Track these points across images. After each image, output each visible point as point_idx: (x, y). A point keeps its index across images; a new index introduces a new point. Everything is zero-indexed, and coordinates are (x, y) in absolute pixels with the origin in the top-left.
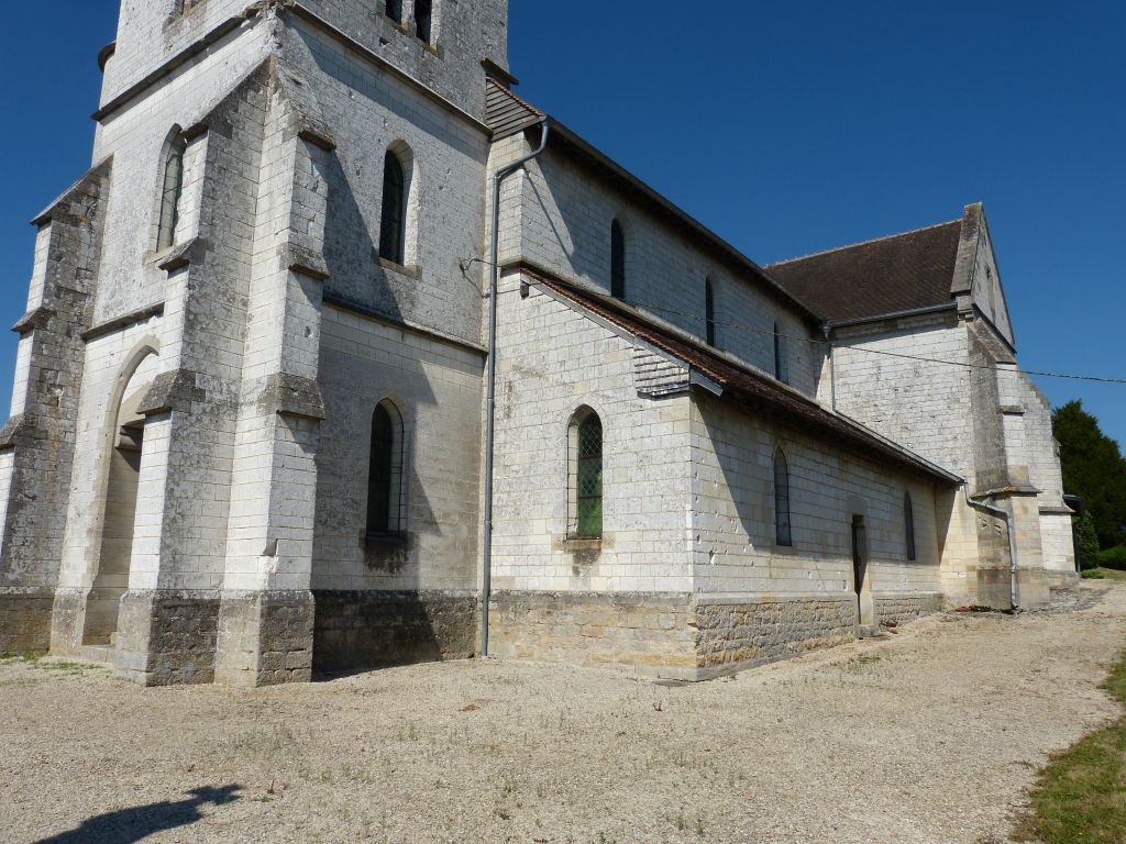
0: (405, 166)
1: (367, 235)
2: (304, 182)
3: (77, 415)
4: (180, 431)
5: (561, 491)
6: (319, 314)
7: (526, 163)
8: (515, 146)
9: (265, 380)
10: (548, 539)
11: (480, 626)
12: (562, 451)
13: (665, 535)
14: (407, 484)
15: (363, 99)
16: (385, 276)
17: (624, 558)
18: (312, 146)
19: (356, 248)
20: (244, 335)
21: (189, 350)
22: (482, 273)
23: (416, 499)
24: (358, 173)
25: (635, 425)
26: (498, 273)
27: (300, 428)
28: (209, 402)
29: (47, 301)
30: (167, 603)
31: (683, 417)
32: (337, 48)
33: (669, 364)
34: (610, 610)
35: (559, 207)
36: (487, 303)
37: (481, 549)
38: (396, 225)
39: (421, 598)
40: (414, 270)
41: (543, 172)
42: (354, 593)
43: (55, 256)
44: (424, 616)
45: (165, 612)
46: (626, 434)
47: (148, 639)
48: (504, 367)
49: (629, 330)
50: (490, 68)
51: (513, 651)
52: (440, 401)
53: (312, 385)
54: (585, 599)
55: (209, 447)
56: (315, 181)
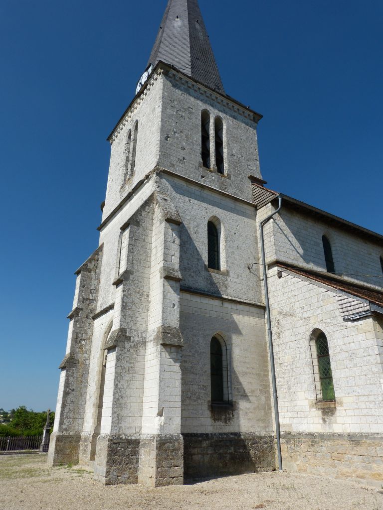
0: (218, 227)
1: (201, 259)
2: (169, 240)
3: (90, 352)
4: (120, 356)
5: (310, 375)
6: (179, 297)
7: (273, 216)
8: (268, 209)
9: (156, 330)
10: (306, 403)
11: (277, 452)
12: (308, 353)
13: (372, 398)
14: (231, 376)
15: (196, 201)
16: (211, 277)
17: (350, 413)
18: (172, 224)
19: (197, 266)
20: (148, 310)
21: (123, 319)
22: (259, 269)
23: (236, 383)
24: (196, 233)
25: (344, 337)
26: (267, 268)
27: (172, 351)
28: (133, 342)
29: (79, 304)
30: (115, 441)
31: (370, 329)
32: (183, 183)
33: (357, 302)
34: (346, 444)
35: (293, 234)
36: (263, 283)
37: (273, 409)
38: (216, 253)
39: (242, 437)
40: (226, 272)
41: (283, 219)
42: (207, 435)
43: (82, 286)
44: (245, 447)
45: (114, 446)
46: (340, 342)
47: (106, 460)
48: (274, 313)
49: (333, 287)
50: (253, 179)
51: (296, 468)
52: (244, 332)
53: (177, 330)
54: (331, 437)
55: (134, 363)
56: (173, 238)
